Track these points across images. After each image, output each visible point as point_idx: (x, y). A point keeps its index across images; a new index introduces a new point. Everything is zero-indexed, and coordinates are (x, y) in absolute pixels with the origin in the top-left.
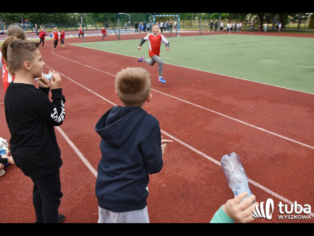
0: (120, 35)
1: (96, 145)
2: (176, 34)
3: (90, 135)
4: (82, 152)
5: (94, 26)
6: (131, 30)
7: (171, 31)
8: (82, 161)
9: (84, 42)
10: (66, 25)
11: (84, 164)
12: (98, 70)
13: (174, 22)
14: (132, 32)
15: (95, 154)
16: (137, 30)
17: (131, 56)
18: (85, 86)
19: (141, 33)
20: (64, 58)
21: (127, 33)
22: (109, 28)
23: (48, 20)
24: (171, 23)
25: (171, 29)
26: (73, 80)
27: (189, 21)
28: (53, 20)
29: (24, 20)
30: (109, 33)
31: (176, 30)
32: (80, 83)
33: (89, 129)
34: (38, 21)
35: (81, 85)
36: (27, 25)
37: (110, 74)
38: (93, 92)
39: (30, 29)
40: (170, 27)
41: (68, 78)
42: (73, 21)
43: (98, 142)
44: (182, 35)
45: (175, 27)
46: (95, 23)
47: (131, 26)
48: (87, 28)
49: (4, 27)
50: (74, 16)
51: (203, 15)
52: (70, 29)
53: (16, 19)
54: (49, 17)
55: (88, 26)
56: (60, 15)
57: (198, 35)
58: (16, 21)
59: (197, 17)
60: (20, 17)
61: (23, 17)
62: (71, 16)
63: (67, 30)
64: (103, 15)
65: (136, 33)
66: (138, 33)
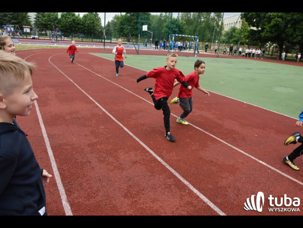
0: (139, 50)
6: (151, 47)
9: (104, 53)
10: (93, 37)
12: (107, 79)
14: (152, 48)
16: (157, 47)
17: (144, 70)
18: (89, 94)
19: (161, 50)
22: (131, 43)
23: (77, 31)
26: (79, 87)
28: (81, 31)
29: (55, 28)
30: (130, 47)
32: (84, 91)
33: (75, 139)
34: (68, 31)
37: (117, 85)
38: (94, 101)
39: (60, 37)
41: (75, 84)
42: (100, 34)
44: (200, 55)
47: (153, 43)
48: (111, 41)
49: (37, 33)
50: (102, 29)
51: (223, 39)
52: (96, 40)
53: (49, 27)
54: (79, 28)
55: (112, 39)
56: (89, 27)
57: (216, 57)
58: (49, 29)
59: (217, 40)
60: (52, 25)
61: (55, 26)
62: (99, 29)
63: (92, 41)
64: (127, 31)
65: (155, 50)
66: (158, 50)
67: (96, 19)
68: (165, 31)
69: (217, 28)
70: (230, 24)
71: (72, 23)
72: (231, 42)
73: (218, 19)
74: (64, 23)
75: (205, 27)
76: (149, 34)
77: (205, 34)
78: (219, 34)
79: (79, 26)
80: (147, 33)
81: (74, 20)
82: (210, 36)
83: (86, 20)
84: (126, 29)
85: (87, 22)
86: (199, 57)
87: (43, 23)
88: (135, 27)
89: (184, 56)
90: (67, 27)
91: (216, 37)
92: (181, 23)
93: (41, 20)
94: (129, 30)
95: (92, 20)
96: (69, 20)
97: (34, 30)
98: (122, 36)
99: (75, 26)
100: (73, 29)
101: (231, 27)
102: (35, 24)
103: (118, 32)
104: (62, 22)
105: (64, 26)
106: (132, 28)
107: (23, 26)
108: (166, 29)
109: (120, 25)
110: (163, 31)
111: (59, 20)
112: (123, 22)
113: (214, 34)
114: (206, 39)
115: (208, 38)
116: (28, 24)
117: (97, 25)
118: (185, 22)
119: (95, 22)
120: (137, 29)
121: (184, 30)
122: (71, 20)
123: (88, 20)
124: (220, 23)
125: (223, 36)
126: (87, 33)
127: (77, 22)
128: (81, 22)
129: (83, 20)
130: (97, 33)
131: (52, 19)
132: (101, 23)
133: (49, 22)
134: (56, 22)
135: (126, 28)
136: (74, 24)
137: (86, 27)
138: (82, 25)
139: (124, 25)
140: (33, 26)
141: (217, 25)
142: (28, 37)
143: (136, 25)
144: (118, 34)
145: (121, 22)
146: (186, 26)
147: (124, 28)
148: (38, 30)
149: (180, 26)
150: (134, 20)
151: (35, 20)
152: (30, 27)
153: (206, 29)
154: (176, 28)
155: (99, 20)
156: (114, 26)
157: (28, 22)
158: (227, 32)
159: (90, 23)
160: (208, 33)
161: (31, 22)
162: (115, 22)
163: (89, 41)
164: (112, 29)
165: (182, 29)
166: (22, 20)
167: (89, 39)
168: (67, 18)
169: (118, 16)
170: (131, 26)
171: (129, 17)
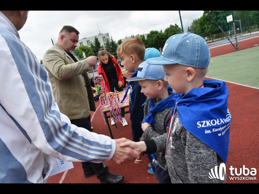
64: (209, 30)
71: (157, 40)
74: (150, 42)
81: (158, 37)
84: (207, 29)
85: (169, 34)
96: (155, 38)
99: (160, 41)
100: (159, 44)
104: (149, 42)
105: (151, 45)
106: (213, 26)
109: (200, 26)
111: (146, 41)
112: (203, 23)
122: (155, 37)
123: (170, 33)
127: (161, 37)
128: (164, 36)
129: (165, 34)
135: (207, 27)
136: (158, 40)
138: (166, 39)
139: (204, 25)
147: (205, 28)
156: (194, 30)
168: (152, 37)
169: (196, 20)
170: (211, 24)
171: (207, 16)
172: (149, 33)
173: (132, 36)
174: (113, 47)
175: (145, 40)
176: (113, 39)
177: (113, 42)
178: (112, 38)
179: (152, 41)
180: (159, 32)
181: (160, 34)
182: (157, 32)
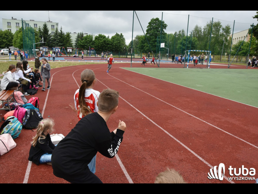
0: (159, 64)
1: (133, 154)
2: (207, 66)
3: (128, 144)
4: (120, 158)
5: (139, 55)
6: (168, 61)
7: (202, 63)
8: (120, 166)
9: (131, 67)
10: (119, 54)
11: (122, 169)
13: (205, 56)
15: (131, 161)
16: (173, 60)
19: (177, 63)
20: (115, 78)
21: (165, 62)
24: (203, 57)
25: (202, 62)
27: (219, 56)
28: (110, 49)
29: (91, 48)
31: (207, 63)
33: (129, 139)
34: (100, 50)
35: (125, 101)
36: (92, 52)
37: (149, 94)
38: (135, 108)
39: (94, 55)
40: (201, 60)
42: (125, 51)
43: (135, 152)
44: (212, 67)
45: (206, 60)
46: (141, 53)
47: (169, 57)
48: (134, 57)
49: (77, 53)
50: (126, 47)
51: (232, 51)
52: (122, 56)
53: (86, 48)
54: (108, 47)
55: (135, 55)
56: (116, 46)
57: (227, 68)
58: (86, 49)
59: (226, 53)
60: (88, 46)
61: (90, 46)
62: (124, 47)
63: (119, 57)
64: (147, 48)
65: (172, 63)
66: (174, 63)
67: (122, 39)
68: (179, 47)
69: (225, 42)
70: (238, 38)
71: (103, 44)
72: (240, 54)
73: (226, 35)
74: (97, 44)
75: (215, 42)
76: (165, 50)
77: (215, 48)
78: (228, 47)
79: (108, 46)
80: (164, 49)
81: (104, 41)
82: (219, 49)
83: (114, 41)
84: (146, 46)
86: (212, 68)
87: (82, 44)
88: (154, 45)
89: (198, 68)
90: (99, 47)
91: (225, 51)
92: (194, 40)
93: (80, 42)
94: (148, 47)
95: (119, 40)
97: (75, 50)
98: (143, 52)
99: (106, 45)
100: (104, 48)
101: (239, 41)
102: (75, 45)
103: (139, 49)
104: (96, 43)
105: (97, 46)
106: (151, 46)
107: (67, 47)
108: (180, 45)
109: (141, 44)
110: (177, 47)
112: (143, 41)
113: (223, 47)
114: (216, 52)
115: (218, 51)
116: (71, 45)
117: (122, 44)
118: (197, 39)
119: (121, 42)
120: (155, 46)
121: (196, 46)
122: (102, 41)
123: (116, 41)
124: (228, 38)
125: (231, 49)
126: (115, 51)
127: (107, 42)
128: (110, 42)
129: (112, 41)
130: (122, 51)
131: (88, 42)
132: (125, 43)
133: (86, 43)
134: (91, 43)
136: (104, 44)
137: (114, 46)
138: (111, 45)
139: (144, 43)
140: (74, 47)
141: (226, 40)
142: (71, 56)
143: (154, 43)
144: (139, 51)
145: (142, 41)
146: (198, 42)
147: (144, 46)
148: (78, 50)
149: (192, 42)
150: (152, 39)
151: (76, 42)
152: (72, 48)
153: (216, 44)
154: (189, 44)
155: (123, 40)
156: (135, 44)
157: (71, 44)
158: (236, 46)
159: (117, 43)
160: (218, 47)
161: (73, 44)
162: (137, 41)
163: (116, 57)
164: (135, 47)
165: (194, 44)
166: (66, 43)
167: (116, 56)
168: (100, 40)
169: (139, 36)
170: (150, 44)
171: (148, 37)
172: (98, 36)
173: (82, 33)
174: (61, 38)
175: (93, 40)
176: (62, 31)
177: (61, 33)
178: (61, 29)
179: (99, 44)
180: (106, 37)
181: (107, 39)
182: (104, 37)
